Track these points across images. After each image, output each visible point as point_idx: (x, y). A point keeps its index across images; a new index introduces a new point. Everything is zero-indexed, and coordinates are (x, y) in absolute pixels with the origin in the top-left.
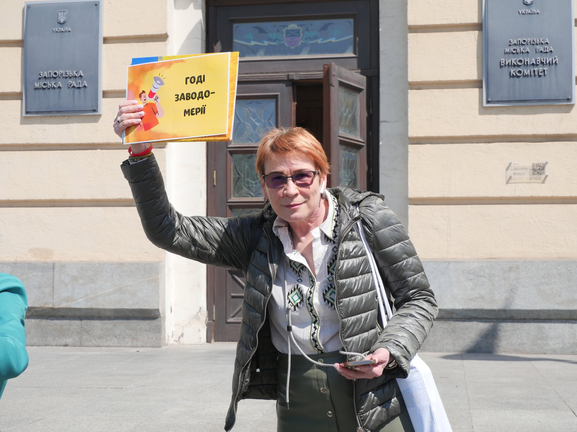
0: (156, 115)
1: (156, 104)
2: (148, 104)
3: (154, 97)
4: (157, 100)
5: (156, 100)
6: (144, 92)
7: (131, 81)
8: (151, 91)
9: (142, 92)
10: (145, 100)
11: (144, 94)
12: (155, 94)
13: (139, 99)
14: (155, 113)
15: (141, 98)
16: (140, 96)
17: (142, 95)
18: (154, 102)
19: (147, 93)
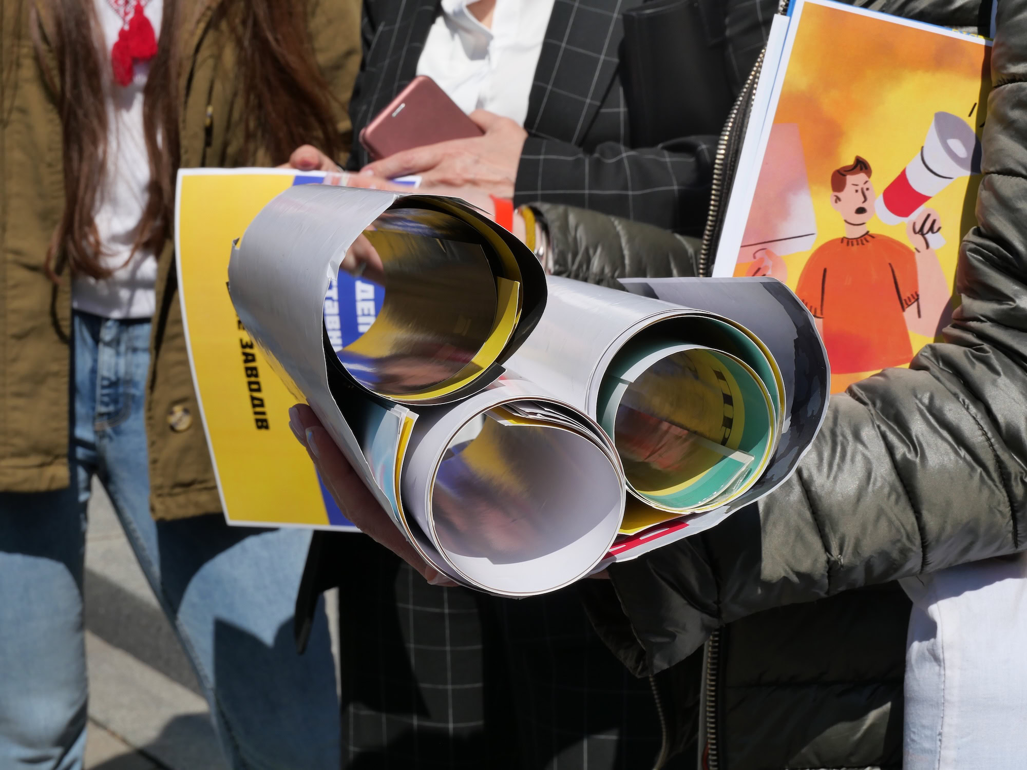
0: (908, 310)
1: (917, 255)
2: (872, 236)
3: (917, 215)
4: (929, 236)
5: (919, 237)
6: (861, 166)
7: (803, 83)
8: (902, 179)
9: (850, 162)
10: (861, 211)
11: (861, 177)
12: (924, 199)
13: (829, 193)
14: (904, 297)
15: (840, 195)
16: (838, 180)
17: (851, 179)
18: (912, 242)
19: (880, 181)
